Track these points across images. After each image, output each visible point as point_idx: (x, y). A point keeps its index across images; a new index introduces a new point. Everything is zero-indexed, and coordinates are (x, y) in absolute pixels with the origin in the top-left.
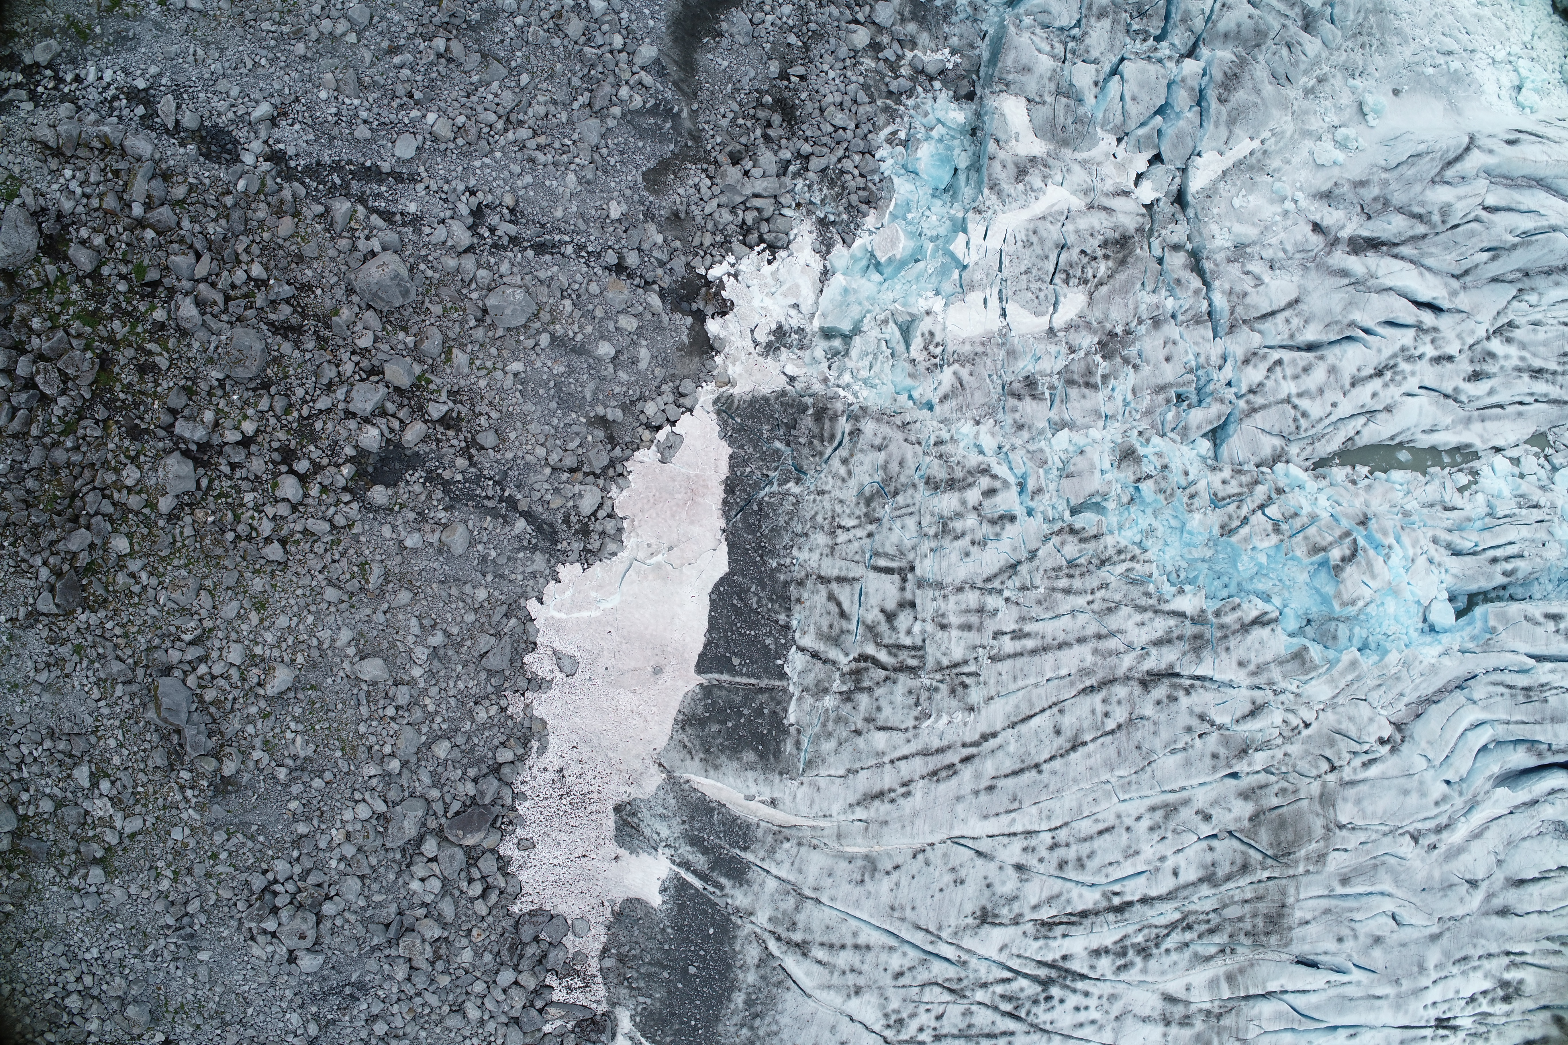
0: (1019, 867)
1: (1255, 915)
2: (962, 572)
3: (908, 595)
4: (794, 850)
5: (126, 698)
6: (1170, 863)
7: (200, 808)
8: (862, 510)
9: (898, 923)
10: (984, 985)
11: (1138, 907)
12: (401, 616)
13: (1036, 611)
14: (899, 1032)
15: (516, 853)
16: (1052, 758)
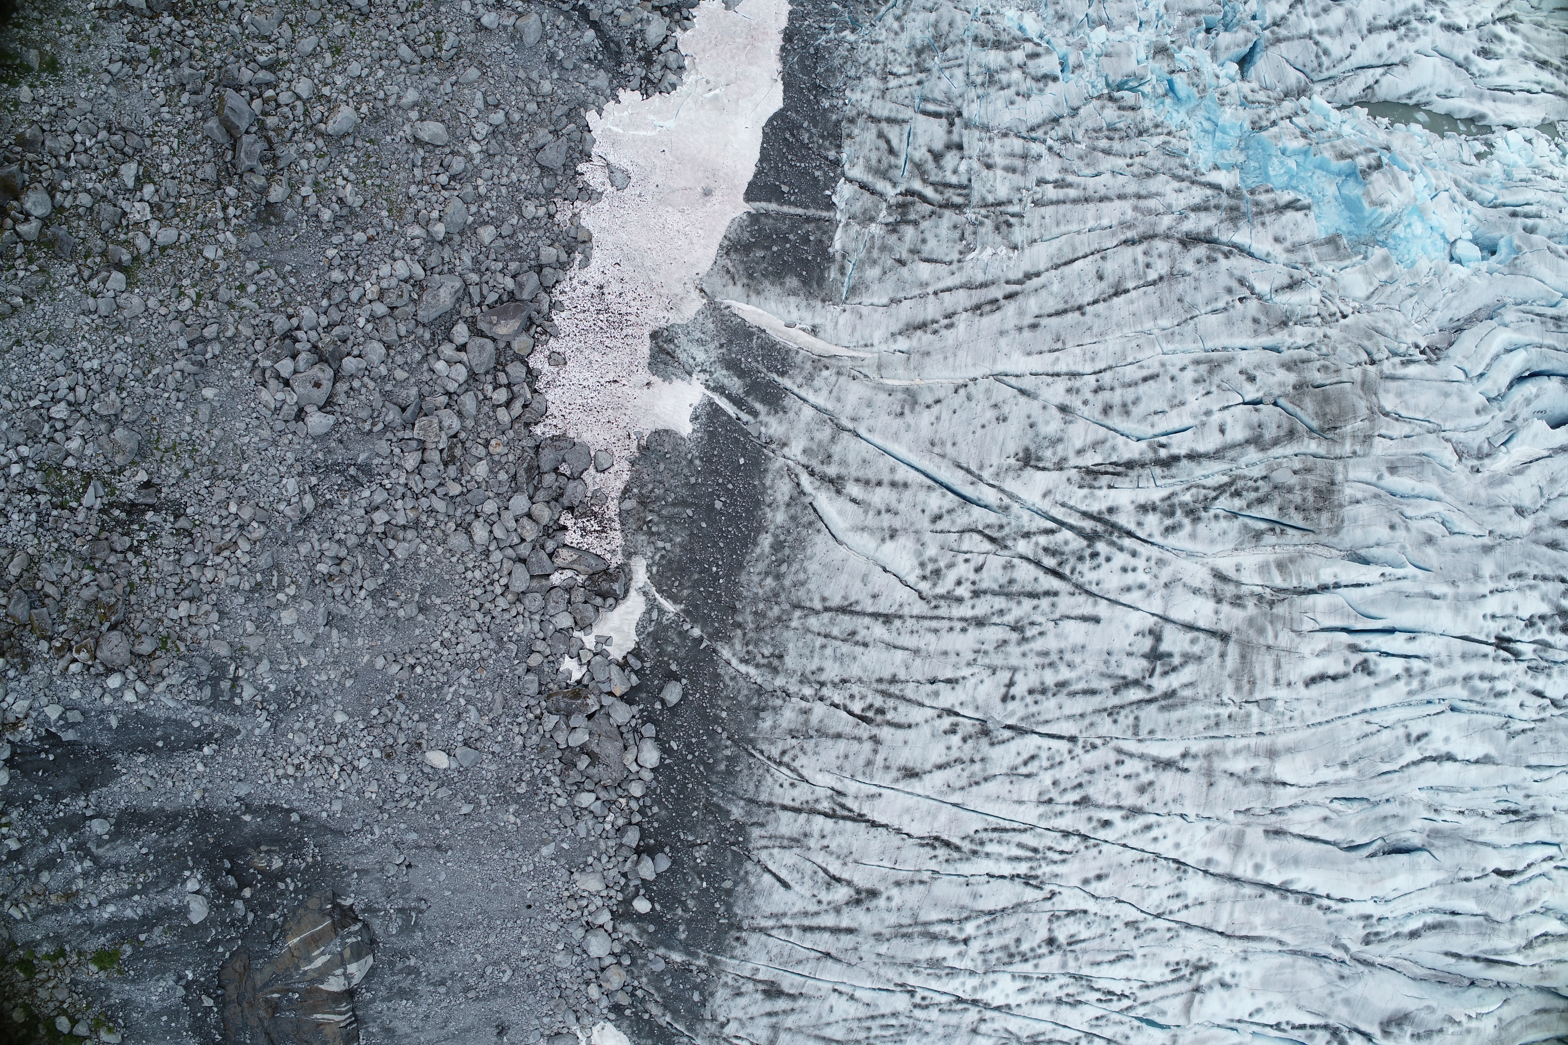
0: (1063, 409)
1: (1304, 488)
2: (1006, 117)
3: (955, 137)
4: (833, 379)
5: (190, 109)
6: (1217, 418)
7: (238, 232)
8: (913, 59)
9: (937, 459)
10: (1027, 535)
11: (1184, 462)
12: (466, 91)
13: (1077, 164)
14: (935, 585)
15: (546, 368)
16: (1095, 302)
